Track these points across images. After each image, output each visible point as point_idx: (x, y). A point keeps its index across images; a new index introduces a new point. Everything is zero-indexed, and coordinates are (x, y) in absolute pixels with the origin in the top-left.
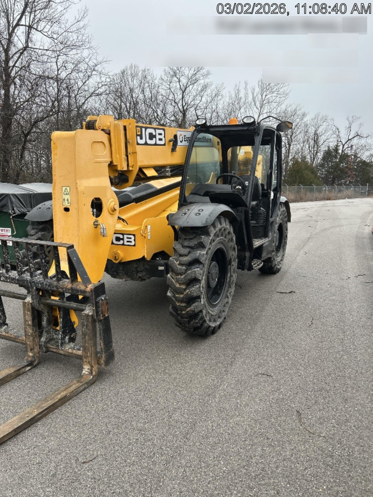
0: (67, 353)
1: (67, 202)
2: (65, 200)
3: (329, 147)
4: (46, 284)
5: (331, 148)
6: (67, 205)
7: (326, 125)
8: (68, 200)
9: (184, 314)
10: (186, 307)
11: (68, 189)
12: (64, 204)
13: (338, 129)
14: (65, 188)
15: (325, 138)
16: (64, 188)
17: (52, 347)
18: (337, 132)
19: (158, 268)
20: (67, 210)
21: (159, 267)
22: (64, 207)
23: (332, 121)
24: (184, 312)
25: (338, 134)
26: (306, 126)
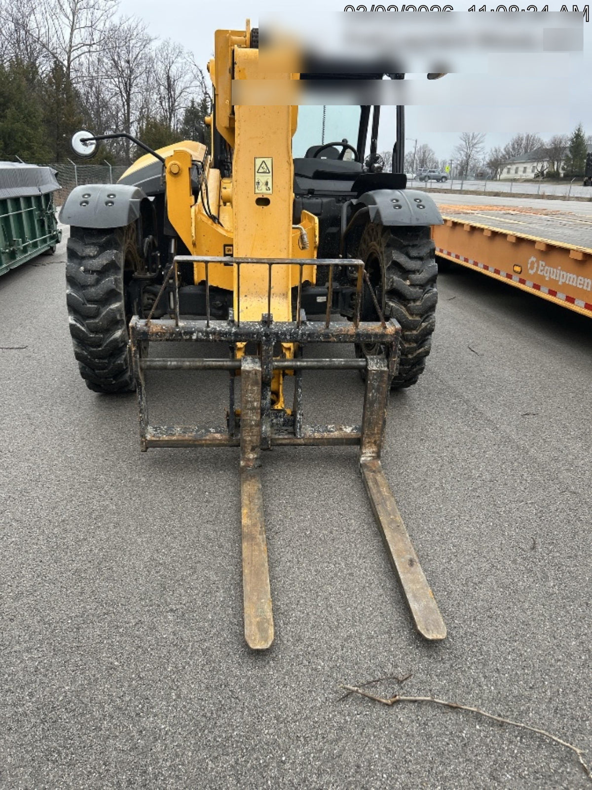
0: (312, 441)
1: (264, 187)
2: (261, 184)
3: (193, 102)
4: (303, 334)
5: (196, 105)
6: (262, 191)
7: (182, 63)
8: (267, 184)
9: (411, 359)
10: (416, 349)
11: (269, 162)
12: (257, 191)
13: (201, 72)
14: (262, 159)
15: (183, 86)
16: (259, 162)
17: (281, 437)
18: (200, 77)
19: (316, 299)
20: (263, 202)
21: (318, 297)
22: (257, 198)
23: (191, 57)
24: (410, 356)
25: (201, 79)
26: (151, 60)
